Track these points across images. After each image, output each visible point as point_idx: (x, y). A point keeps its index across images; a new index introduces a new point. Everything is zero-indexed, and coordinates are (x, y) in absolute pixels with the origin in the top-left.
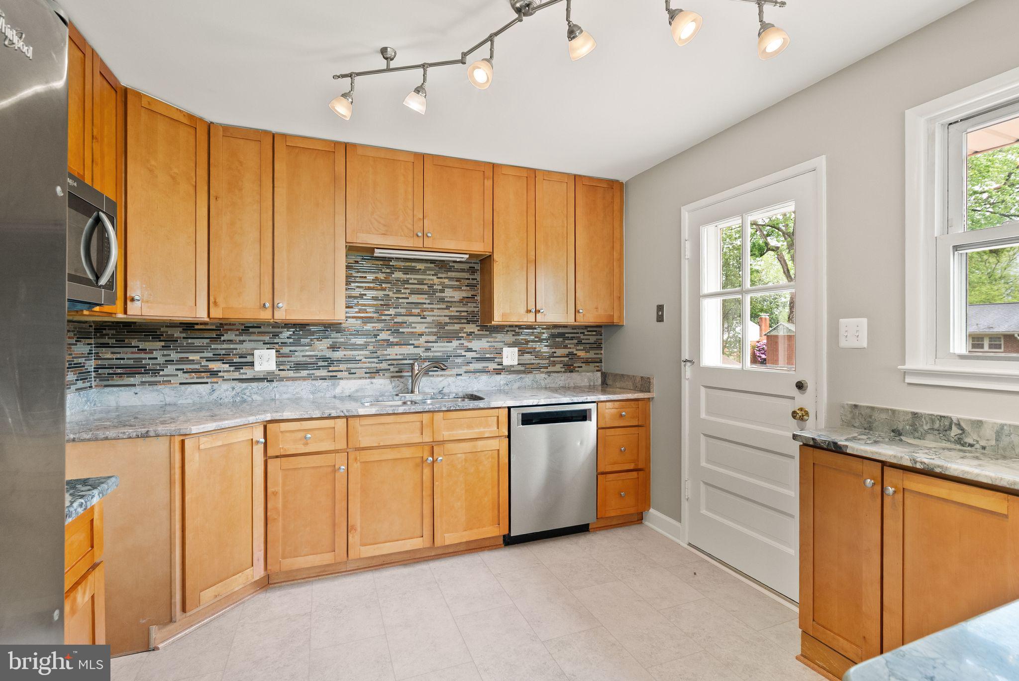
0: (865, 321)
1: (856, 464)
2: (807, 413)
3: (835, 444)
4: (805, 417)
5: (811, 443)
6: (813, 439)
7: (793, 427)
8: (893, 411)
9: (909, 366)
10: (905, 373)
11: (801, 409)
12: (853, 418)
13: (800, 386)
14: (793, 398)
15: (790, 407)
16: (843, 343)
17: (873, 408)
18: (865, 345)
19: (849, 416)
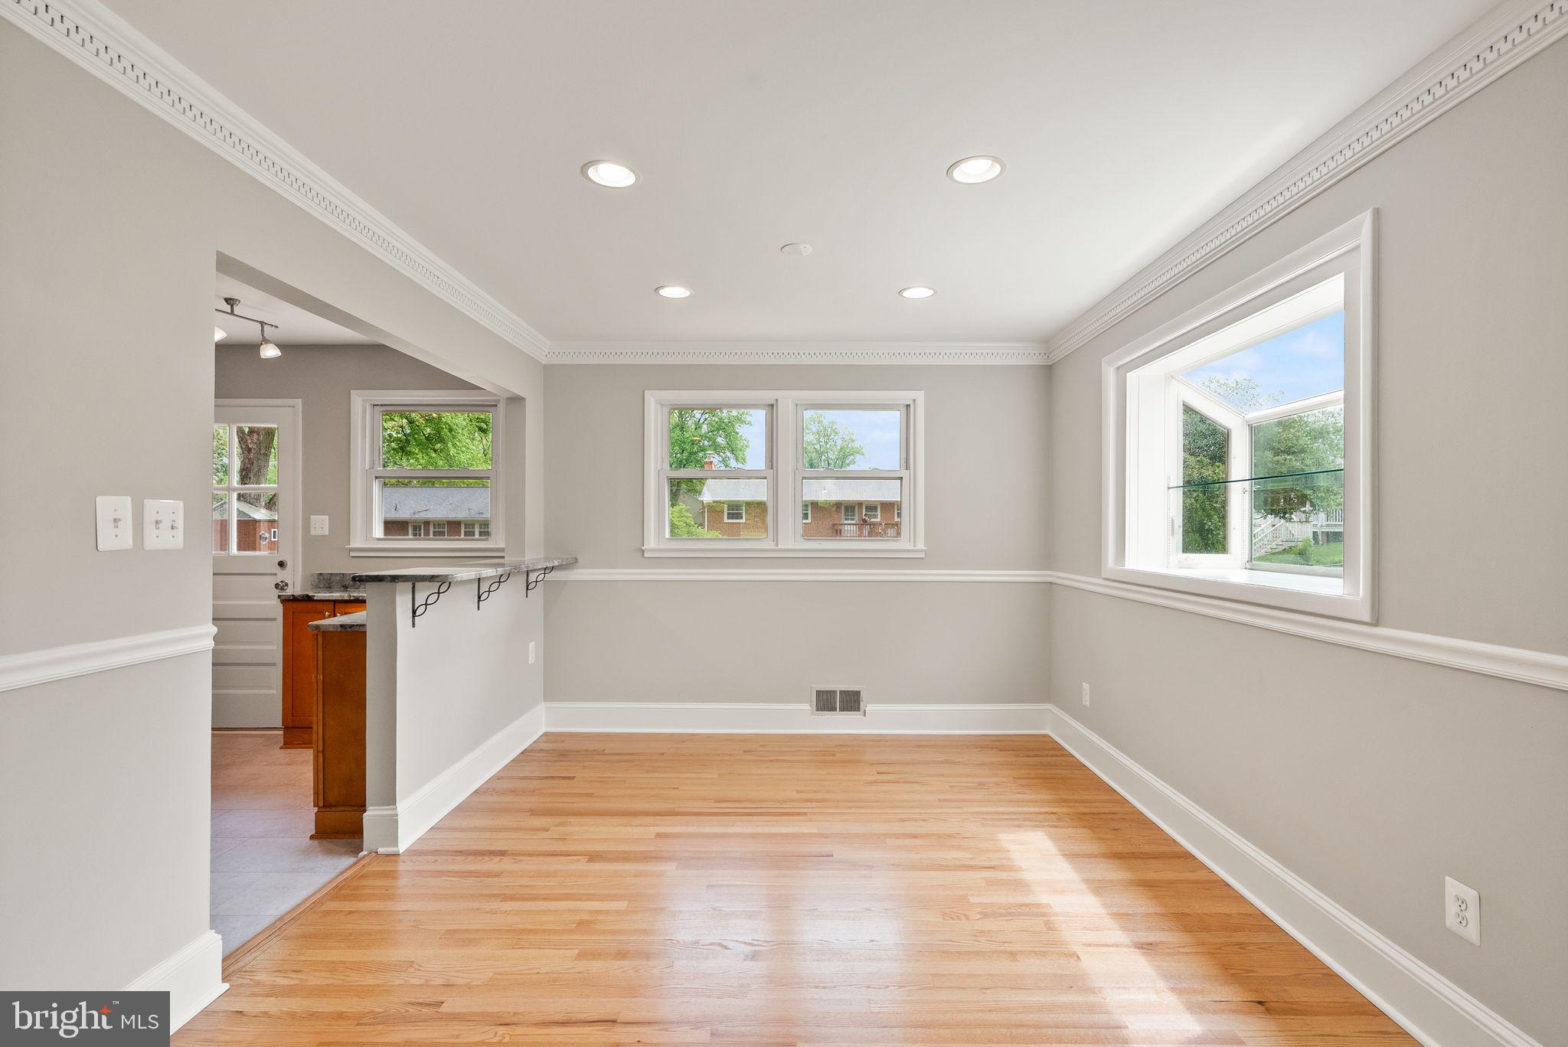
0: (326, 518)
1: (320, 606)
2: (287, 585)
3: (307, 595)
4: (286, 588)
5: (292, 598)
6: (293, 595)
7: (277, 592)
8: (343, 574)
9: (353, 545)
10: (351, 550)
11: (282, 582)
12: (319, 582)
13: (281, 564)
14: (276, 574)
15: (273, 581)
16: (313, 532)
17: (331, 574)
18: (327, 534)
19: (317, 581)
